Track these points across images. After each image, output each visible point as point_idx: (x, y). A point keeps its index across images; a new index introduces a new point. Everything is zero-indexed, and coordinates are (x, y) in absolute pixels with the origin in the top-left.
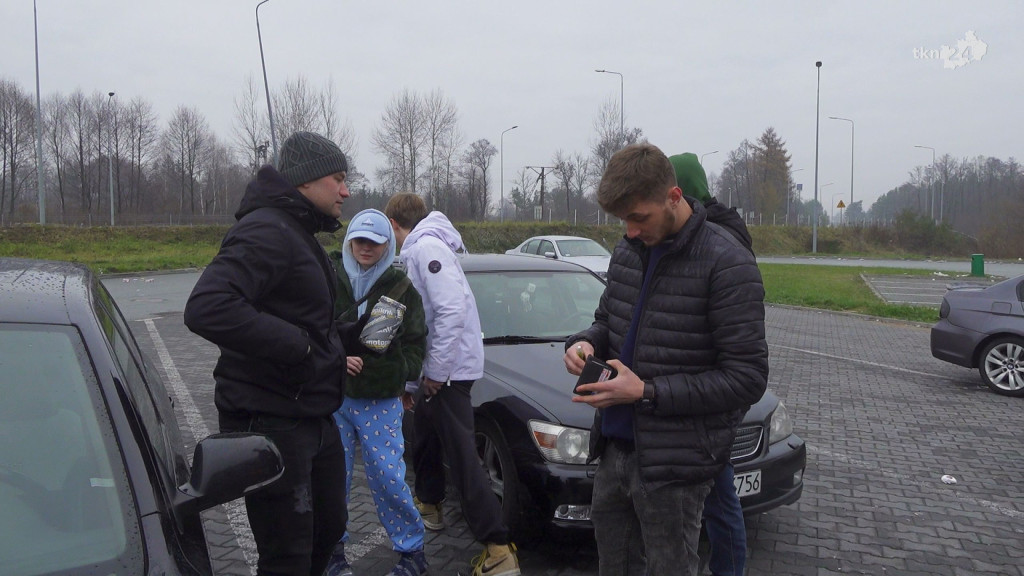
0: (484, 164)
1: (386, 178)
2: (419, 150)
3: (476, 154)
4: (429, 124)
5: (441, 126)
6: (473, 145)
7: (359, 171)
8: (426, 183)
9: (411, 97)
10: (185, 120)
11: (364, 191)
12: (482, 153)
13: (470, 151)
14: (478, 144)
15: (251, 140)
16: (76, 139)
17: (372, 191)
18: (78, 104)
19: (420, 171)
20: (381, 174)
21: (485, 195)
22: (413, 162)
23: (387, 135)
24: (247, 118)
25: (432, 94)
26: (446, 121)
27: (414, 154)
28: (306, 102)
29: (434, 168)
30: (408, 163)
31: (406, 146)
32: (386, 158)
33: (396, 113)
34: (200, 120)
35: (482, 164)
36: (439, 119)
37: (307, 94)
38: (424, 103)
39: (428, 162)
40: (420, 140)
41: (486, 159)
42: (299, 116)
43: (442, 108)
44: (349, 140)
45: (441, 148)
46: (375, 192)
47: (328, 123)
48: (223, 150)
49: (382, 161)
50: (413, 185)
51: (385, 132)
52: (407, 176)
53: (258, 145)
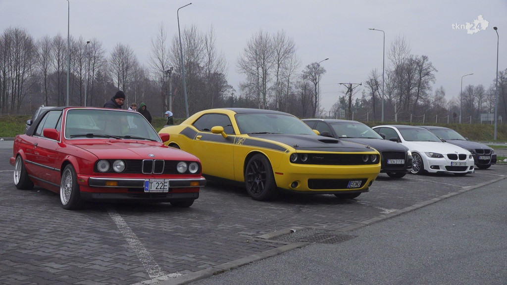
0: (316, 80)
1: (247, 89)
2: (269, 71)
3: (310, 73)
4: (276, 54)
5: (283, 55)
6: (308, 67)
7: (229, 84)
8: (273, 93)
9: (264, 36)
10: (121, 53)
11: (232, 98)
12: (315, 72)
13: (305, 70)
14: (311, 66)
15: (161, 66)
16: (56, 64)
17: (238, 97)
18: (58, 42)
19: (269, 85)
20: (243, 87)
21: (316, 102)
22: (264, 79)
23: (247, 61)
24: (159, 52)
25: (278, 34)
26: (287, 52)
27: (265, 74)
28: (196, 41)
29: (278, 83)
30: (261, 80)
31: (260, 69)
32: (246, 76)
33: (254, 46)
34: (130, 53)
35: (314, 80)
36: (282, 50)
37: (197, 37)
38: (272, 40)
39: (275, 79)
40: (270, 64)
41: (317, 77)
42: (192, 51)
43: (285, 43)
44: (222, 66)
45: (284, 70)
46: (240, 98)
47: (209, 54)
48: (142, 71)
49: (244, 78)
50: (264, 94)
51: (246, 59)
52: (261, 88)
53: (166, 70)
